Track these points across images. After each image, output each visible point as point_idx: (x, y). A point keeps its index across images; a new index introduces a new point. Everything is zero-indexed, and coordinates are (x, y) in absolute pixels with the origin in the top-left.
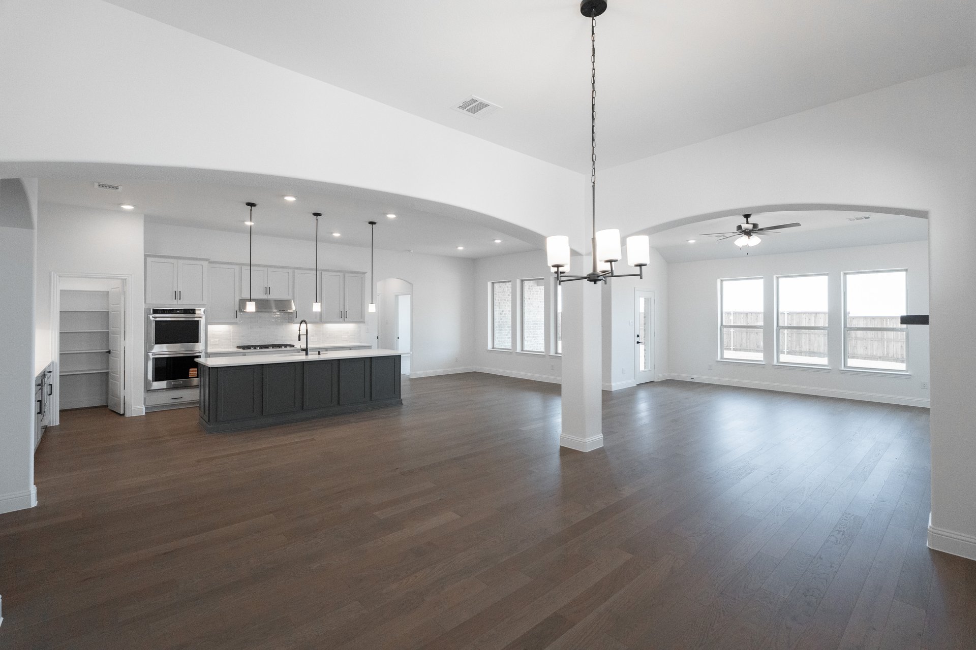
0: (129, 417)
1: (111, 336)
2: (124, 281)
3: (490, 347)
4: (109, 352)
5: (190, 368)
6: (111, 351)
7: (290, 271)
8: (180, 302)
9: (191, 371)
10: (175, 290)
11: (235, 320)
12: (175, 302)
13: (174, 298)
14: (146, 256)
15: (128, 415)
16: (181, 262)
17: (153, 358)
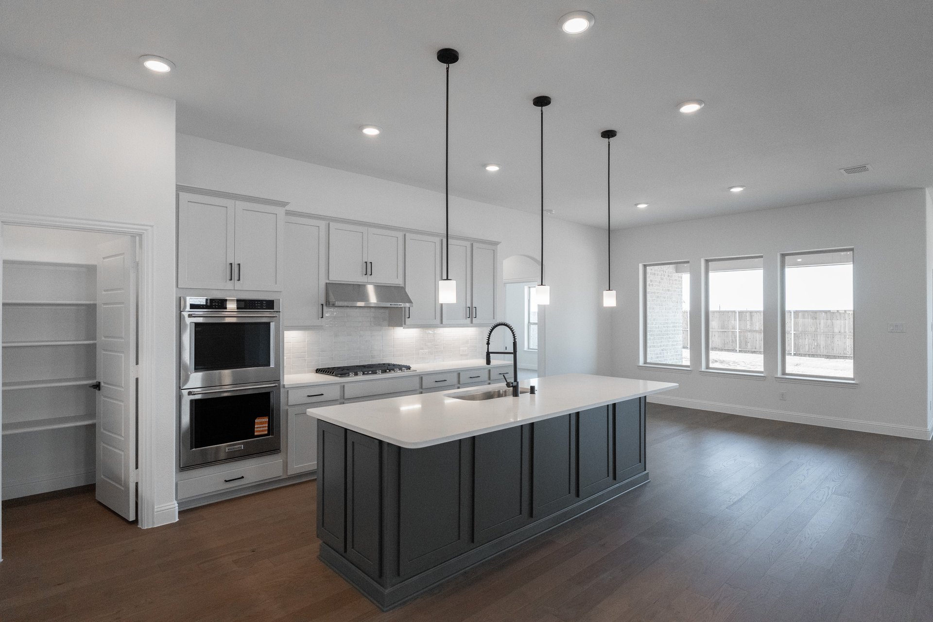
0: (148, 529)
1: (101, 353)
2: (136, 238)
3: (641, 363)
4: (97, 386)
5: (255, 419)
6: (102, 384)
7: (400, 235)
8: (238, 285)
9: (258, 424)
10: (229, 261)
11: (319, 322)
12: (229, 285)
13: (228, 277)
14: (179, 189)
15: (146, 524)
16: (241, 205)
17: (191, 401)
